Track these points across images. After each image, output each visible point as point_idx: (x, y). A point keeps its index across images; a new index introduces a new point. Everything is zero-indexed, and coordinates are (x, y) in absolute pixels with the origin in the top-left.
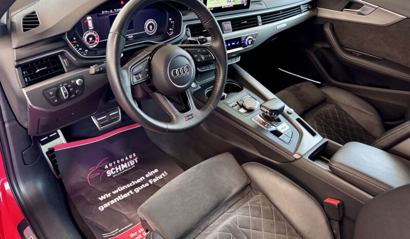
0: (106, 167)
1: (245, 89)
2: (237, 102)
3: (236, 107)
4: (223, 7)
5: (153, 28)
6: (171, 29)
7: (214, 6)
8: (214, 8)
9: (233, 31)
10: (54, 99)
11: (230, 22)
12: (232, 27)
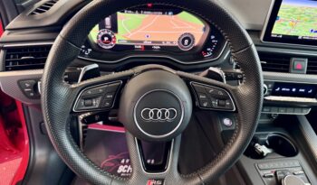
0: (123, 161)
1: (300, 157)
2: (275, 173)
3: (270, 179)
4: (300, 38)
5: (189, 43)
6: (209, 49)
7: (285, 33)
8: (283, 36)
9: (308, 73)
10: (31, 92)
11: (307, 60)
12: (308, 68)
